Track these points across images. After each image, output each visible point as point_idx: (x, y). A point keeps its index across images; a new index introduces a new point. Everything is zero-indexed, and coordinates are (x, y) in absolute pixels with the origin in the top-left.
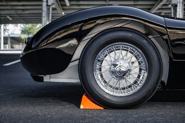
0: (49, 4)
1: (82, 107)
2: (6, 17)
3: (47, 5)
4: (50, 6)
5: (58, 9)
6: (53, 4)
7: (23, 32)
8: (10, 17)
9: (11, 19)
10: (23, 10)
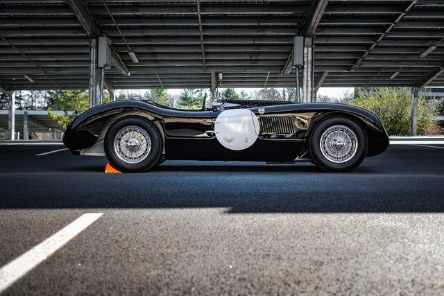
0: (101, 65)
1: (106, 172)
2: (23, 76)
3: (97, 67)
4: (101, 68)
5: (119, 67)
6: (106, 66)
7: (53, 103)
8: (29, 76)
9: (32, 81)
10: (58, 68)
